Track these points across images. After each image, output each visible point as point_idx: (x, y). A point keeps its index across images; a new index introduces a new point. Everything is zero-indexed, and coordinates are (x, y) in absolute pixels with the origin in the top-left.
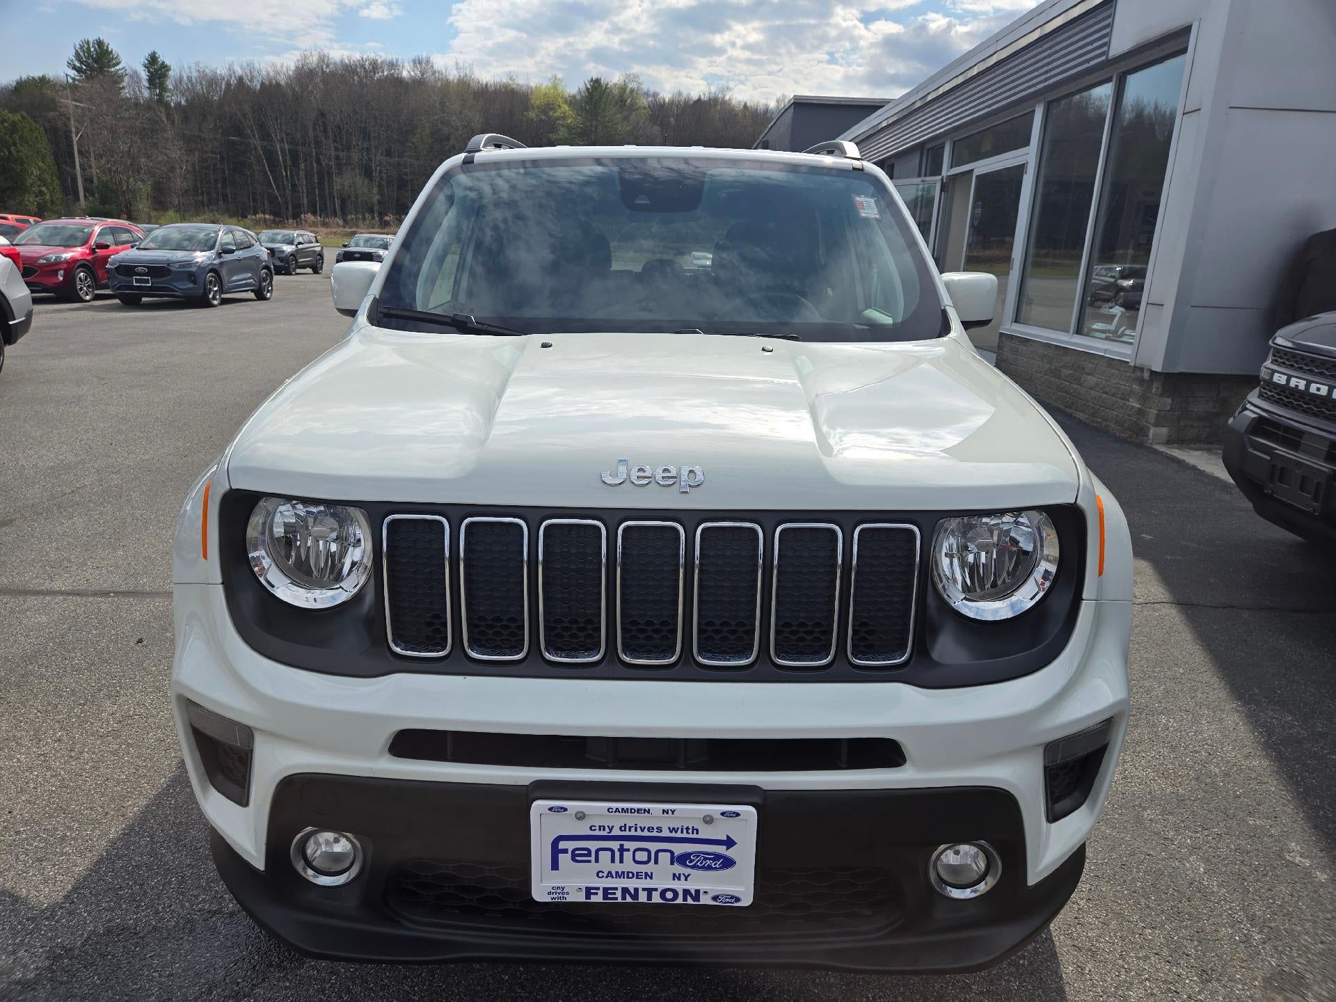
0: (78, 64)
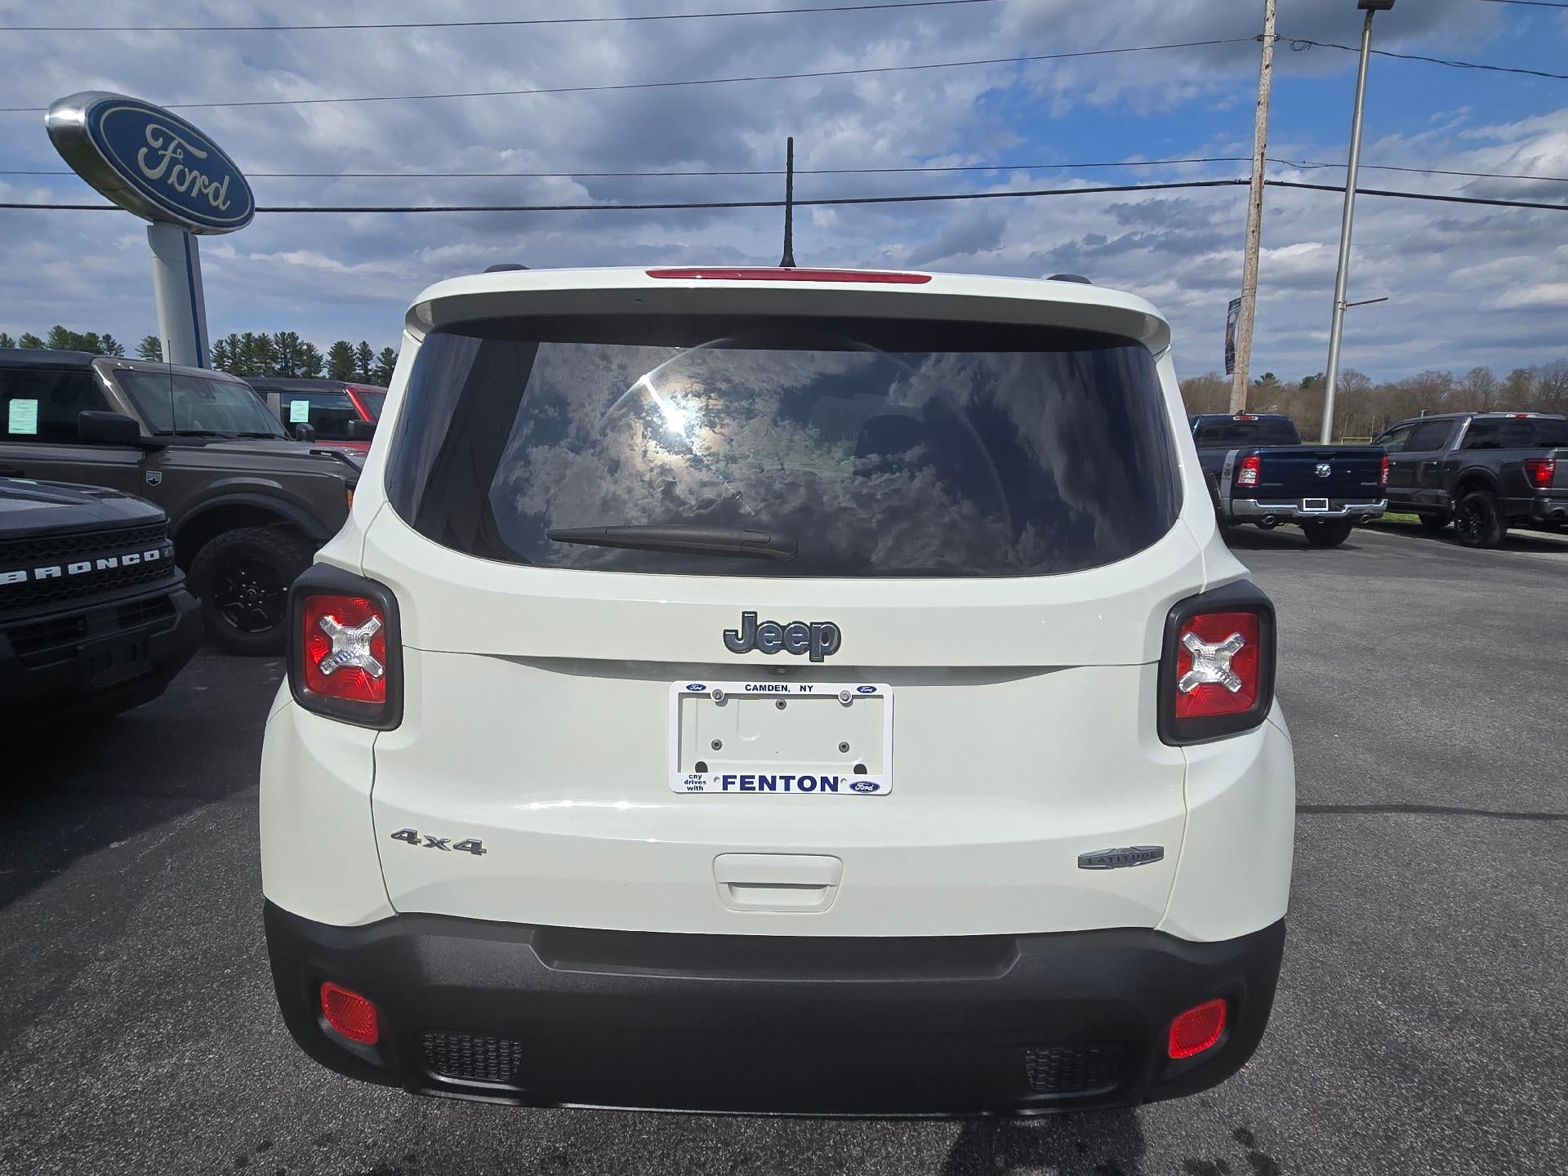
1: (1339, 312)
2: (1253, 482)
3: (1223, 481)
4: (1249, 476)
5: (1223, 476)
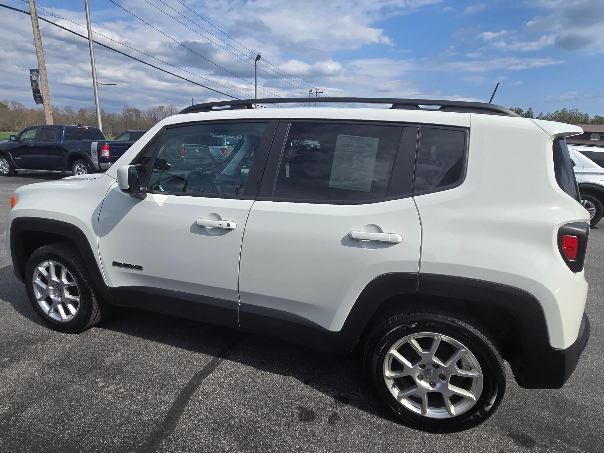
1: (96, 86)
2: (108, 155)
3: (92, 155)
4: (106, 153)
5: (92, 153)
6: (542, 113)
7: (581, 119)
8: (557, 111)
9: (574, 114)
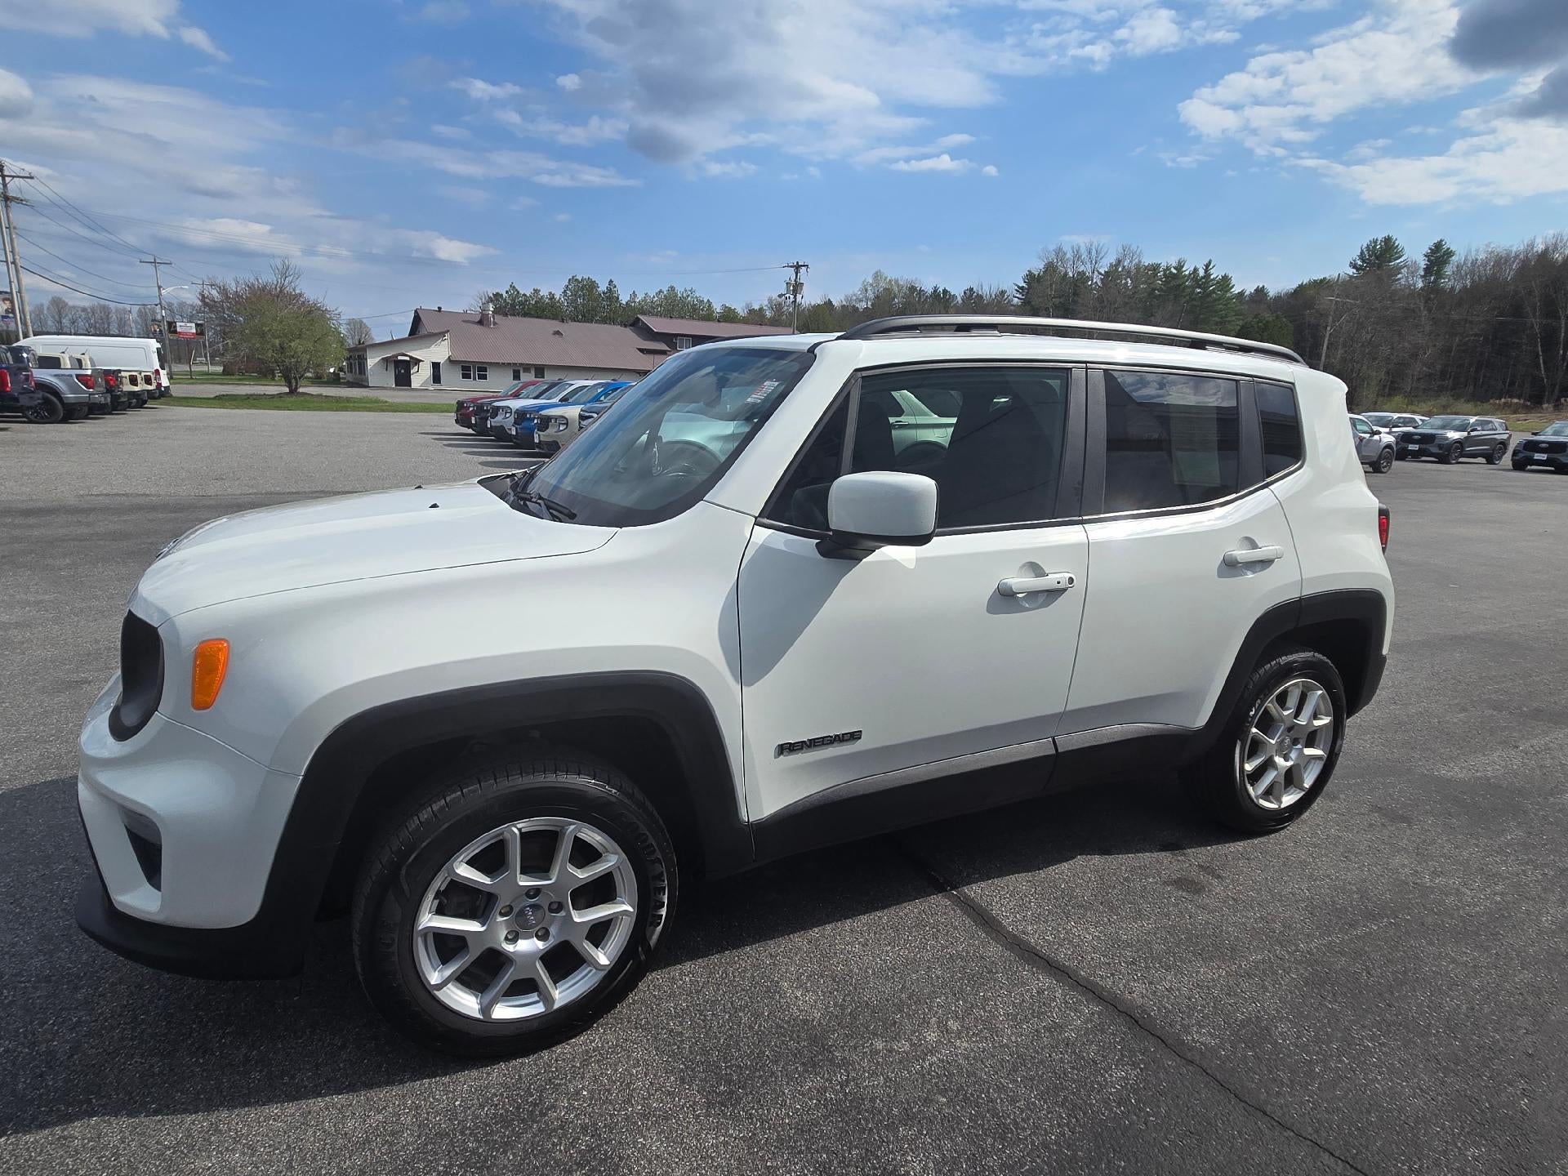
0: (1359, 263)
6: (634, 292)
7: (703, 310)
8: (661, 291)
9: (689, 299)
